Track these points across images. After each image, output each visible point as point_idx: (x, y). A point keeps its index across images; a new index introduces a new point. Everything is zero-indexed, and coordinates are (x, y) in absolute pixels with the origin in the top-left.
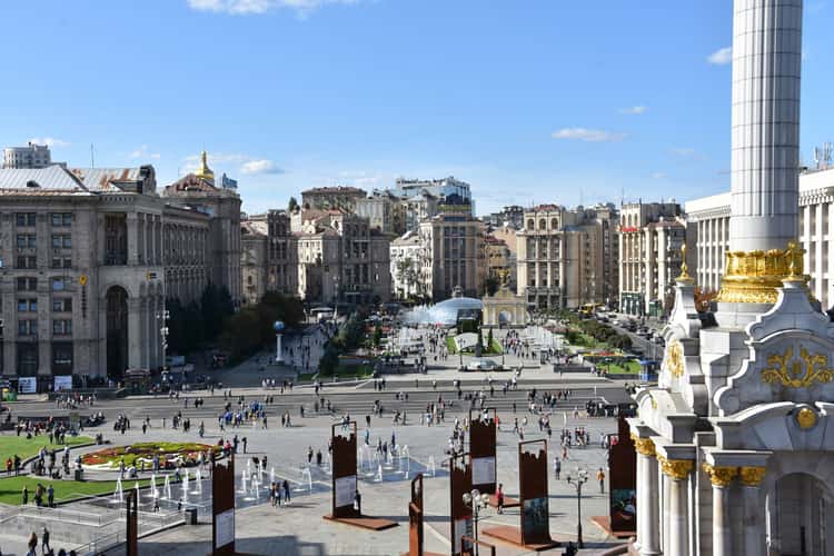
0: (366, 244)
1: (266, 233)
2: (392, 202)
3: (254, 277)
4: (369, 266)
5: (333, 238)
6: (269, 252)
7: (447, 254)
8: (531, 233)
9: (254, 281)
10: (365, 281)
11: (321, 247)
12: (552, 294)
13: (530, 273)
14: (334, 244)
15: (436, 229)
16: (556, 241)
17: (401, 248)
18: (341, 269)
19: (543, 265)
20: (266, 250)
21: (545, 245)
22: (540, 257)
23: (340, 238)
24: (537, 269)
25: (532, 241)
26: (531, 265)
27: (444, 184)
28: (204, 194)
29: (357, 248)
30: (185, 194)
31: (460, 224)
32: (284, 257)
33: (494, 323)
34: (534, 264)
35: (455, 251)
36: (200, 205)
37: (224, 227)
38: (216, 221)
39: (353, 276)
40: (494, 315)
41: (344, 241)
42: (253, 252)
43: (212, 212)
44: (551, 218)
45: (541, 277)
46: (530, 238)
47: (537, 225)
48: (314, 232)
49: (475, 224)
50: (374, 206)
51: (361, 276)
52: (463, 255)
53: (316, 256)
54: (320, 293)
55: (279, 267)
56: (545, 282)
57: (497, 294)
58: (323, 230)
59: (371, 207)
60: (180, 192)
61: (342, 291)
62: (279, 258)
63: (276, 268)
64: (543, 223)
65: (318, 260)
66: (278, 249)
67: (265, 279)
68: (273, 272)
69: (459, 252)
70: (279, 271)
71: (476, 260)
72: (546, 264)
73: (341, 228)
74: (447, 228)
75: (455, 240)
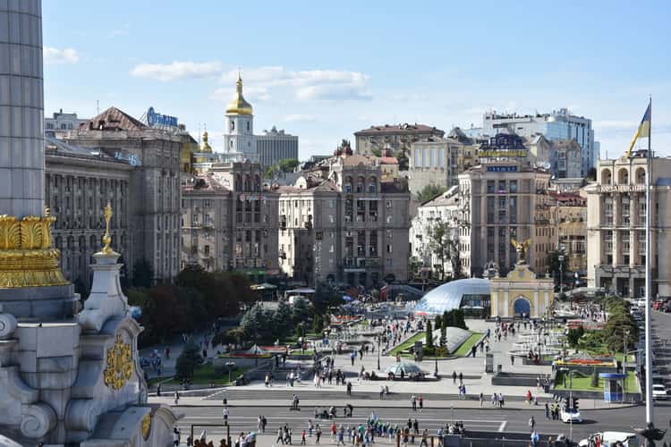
0: (376, 201)
1: (231, 188)
2: (461, 146)
3: (212, 246)
4: (379, 233)
5: (328, 195)
6: (235, 212)
7: (490, 218)
8: (606, 188)
9: (212, 252)
10: (374, 253)
11: (312, 207)
12: (637, 276)
13: (605, 246)
14: (331, 203)
15: (476, 183)
16: (642, 201)
17: (440, 208)
18: (339, 237)
19: (623, 234)
20: (230, 211)
21: (627, 207)
22: (619, 224)
23: (339, 195)
24: (614, 240)
25: (608, 201)
26: (606, 235)
27: (551, 119)
28: (123, 135)
29: (363, 208)
30: (99, 135)
31: (509, 176)
32: (257, 219)
33: (506, 315)
34: (610, 232)
35: (502, 214)
36: (119, 150)
37: (148, 178)
38: (139, 172)
39: (356, 246)
40: (506, 303)
41: (343, 199)
42: (212, 214)
43: (134, 159)
44: (635, 168)
45: (620, 252)
46: (605, 196)
47: (615, 178)
48: (305, 186)
49: (530, 176)
50: (435, 151)
51: (368, 247)
52: (513, 220)
53: (306, 219)
54: (310, 269)
55: (248, 232)
56: (627, 259)
57: (510, 275)
58: (317, 184)
59: (431, 153)
60: (93, 132)
61: (340, 268)
62: (249, 220)
63: (244, 234)
64: (624, 175)
65: (308, 225)
66: (248, 209)
67: (229, 250)
68: (239, 240)
69: (508, 215)
70: (248, 239)
71: (533, 227)
72: (627, 233)
73: (340, 182)
74: (491, 182)
75: (503, 200)
